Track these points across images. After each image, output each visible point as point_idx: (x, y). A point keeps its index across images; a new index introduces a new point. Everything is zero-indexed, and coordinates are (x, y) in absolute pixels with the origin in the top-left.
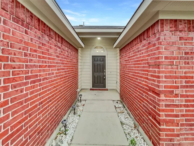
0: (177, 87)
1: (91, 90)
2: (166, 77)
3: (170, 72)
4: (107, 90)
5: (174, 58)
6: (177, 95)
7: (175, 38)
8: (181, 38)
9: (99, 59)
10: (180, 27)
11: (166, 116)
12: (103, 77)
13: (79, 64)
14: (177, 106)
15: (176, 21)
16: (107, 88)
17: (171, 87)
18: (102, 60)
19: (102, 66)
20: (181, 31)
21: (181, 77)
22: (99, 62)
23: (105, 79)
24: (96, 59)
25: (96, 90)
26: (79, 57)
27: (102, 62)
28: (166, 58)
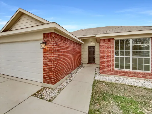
0: (105, 57)
1: (87, 63)
2: (102, 54)
3: (103, 53)
4: (96, 64)
5: (104, 49)
6: (105, 59)
7: (104, 44)
8: (106, 44)
9: (91, 48)
10: (105, 41)
11: (102, 64)
12: (94, 57)
13: (82, 51)
14: (105, 61)
15: (104, 39)
16: (95, 63)
17: (103, 56)
18: (93, 48)
19: (93, 52)
20: (106, 42)
21: (106, 54)
22: (91, 50)
23: (95, 58)
24: (90, 48)
25: (90, 64)
26: (82, 48)
27: (93, 50)
28: (102, 49)
